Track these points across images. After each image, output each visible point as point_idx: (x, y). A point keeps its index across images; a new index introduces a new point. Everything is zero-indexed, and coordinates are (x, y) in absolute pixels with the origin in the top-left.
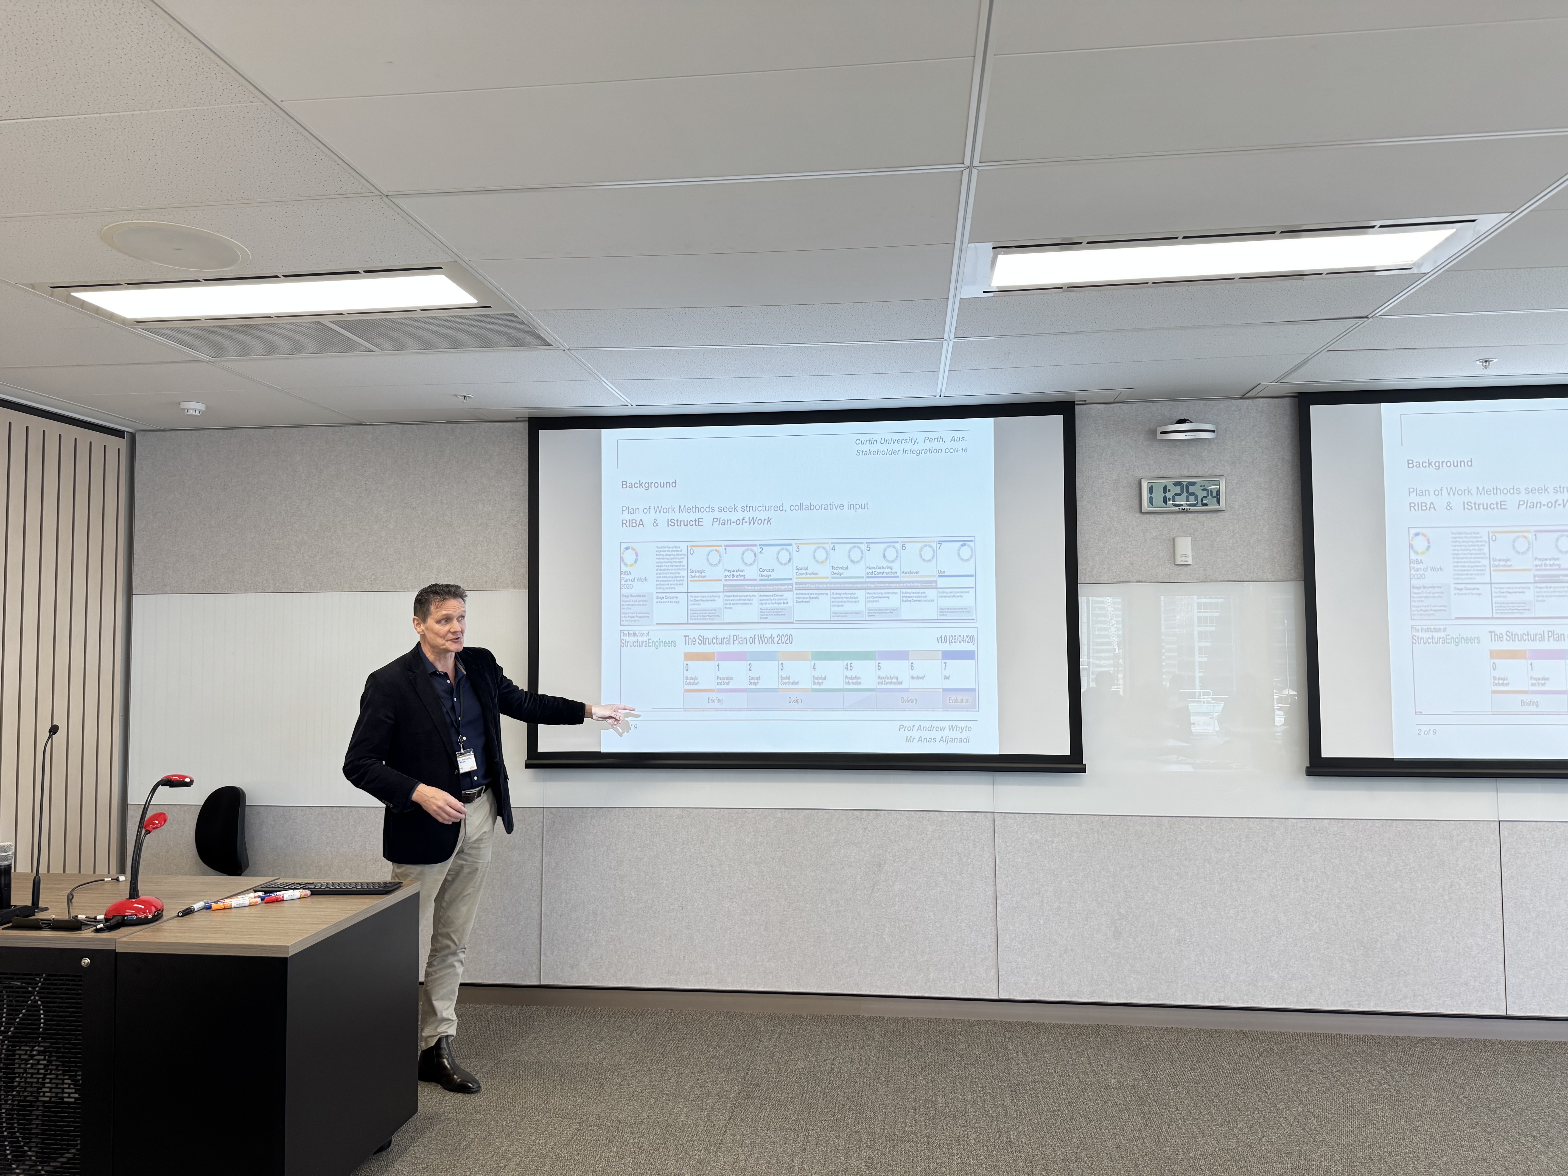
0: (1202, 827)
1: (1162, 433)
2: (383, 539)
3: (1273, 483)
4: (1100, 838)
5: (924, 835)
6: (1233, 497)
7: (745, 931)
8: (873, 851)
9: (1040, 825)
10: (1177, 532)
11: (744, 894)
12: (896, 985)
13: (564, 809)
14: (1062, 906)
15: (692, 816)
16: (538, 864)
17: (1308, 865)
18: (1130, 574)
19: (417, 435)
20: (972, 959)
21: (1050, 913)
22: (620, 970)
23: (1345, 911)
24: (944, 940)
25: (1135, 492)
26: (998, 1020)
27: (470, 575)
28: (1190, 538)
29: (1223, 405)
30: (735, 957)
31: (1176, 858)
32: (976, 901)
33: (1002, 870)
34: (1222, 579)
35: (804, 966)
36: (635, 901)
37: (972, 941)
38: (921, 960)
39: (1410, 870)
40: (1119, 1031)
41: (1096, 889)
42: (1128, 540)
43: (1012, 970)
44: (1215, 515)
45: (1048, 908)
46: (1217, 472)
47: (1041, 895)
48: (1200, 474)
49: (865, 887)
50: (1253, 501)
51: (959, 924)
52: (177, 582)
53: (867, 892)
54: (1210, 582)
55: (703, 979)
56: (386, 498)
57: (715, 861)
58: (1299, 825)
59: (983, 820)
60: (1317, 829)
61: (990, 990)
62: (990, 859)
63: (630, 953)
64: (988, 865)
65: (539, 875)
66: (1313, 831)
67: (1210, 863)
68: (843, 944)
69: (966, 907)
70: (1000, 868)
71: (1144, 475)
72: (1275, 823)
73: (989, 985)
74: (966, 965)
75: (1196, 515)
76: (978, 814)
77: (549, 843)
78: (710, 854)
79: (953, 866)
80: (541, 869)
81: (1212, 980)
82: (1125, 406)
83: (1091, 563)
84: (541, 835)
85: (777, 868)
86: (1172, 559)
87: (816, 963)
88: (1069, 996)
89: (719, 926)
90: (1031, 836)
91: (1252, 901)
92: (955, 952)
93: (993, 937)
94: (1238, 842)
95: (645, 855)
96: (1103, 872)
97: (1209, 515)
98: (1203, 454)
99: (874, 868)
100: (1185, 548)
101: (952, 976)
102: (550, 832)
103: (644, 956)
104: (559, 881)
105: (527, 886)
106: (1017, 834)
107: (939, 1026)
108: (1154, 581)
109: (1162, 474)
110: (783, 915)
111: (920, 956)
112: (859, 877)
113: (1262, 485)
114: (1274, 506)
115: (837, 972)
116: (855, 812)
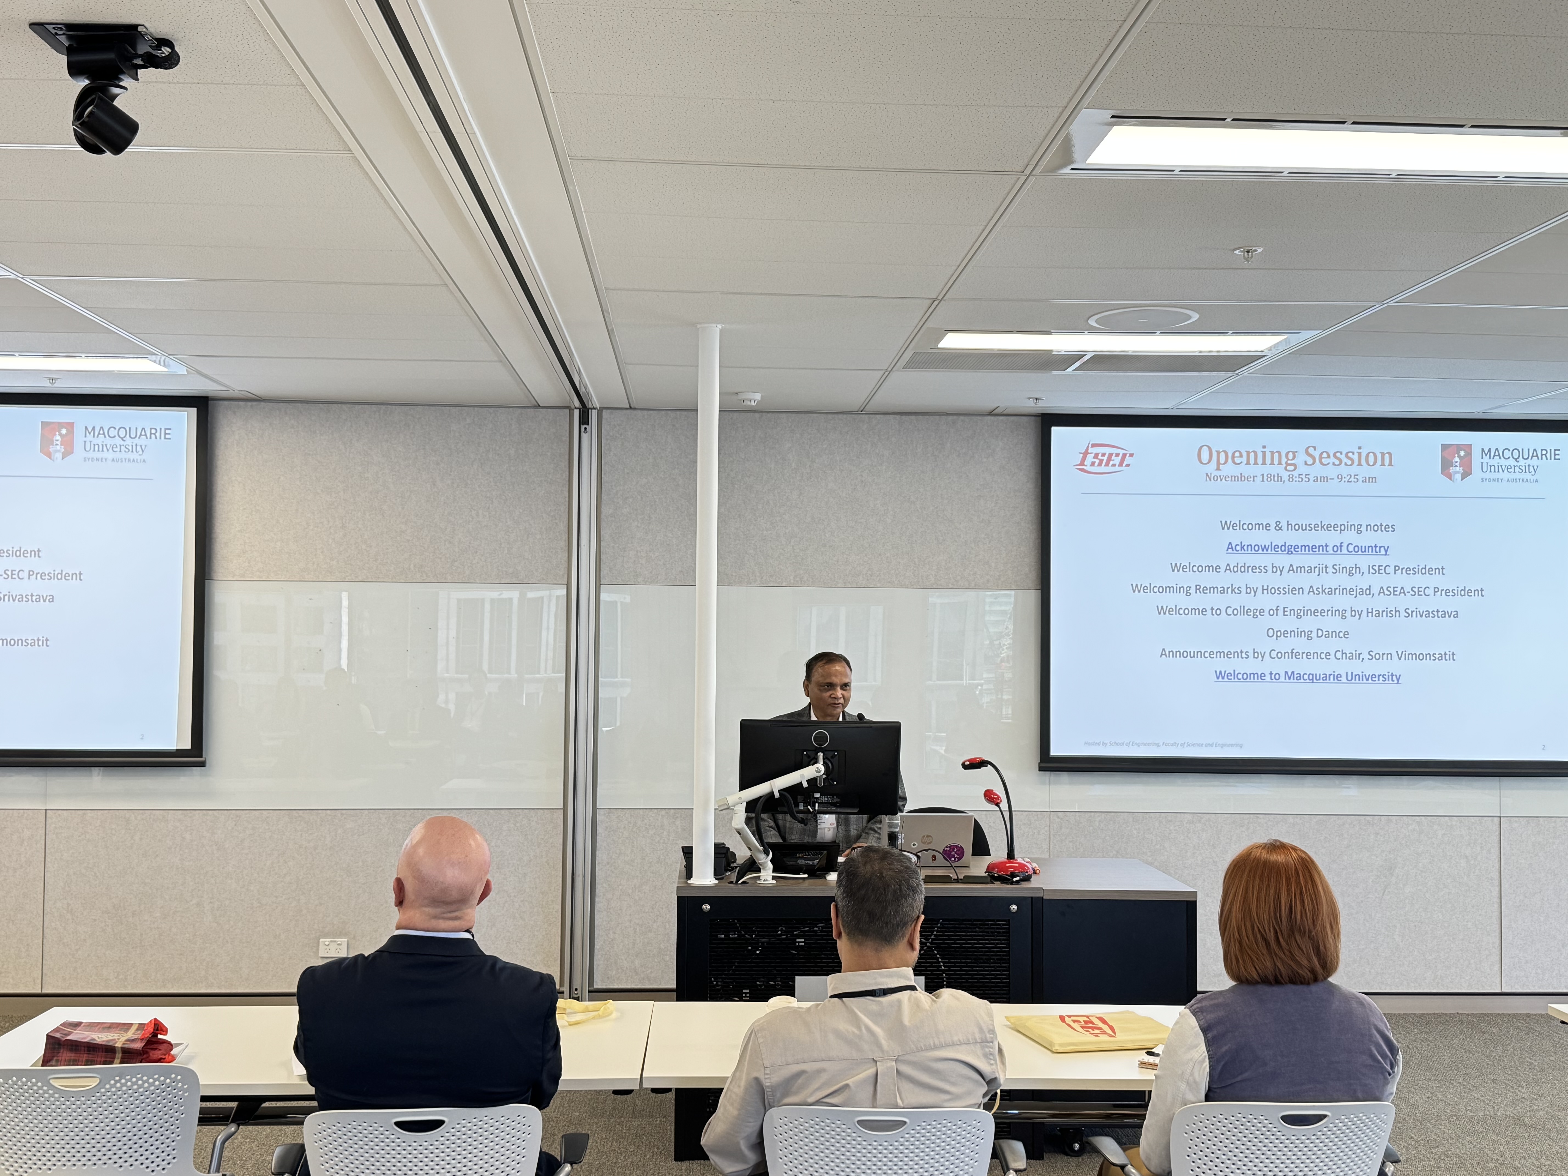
2: (879, 533)
5: (1434, 839)
8: (1384, 856)
9: (1543, 827)
12: (1405, 983)
13: (1072, 813)
19: (916, 427)
20: (1477, 955)
21: (1550, 910)
24: (1452, 939)
27: (971, 573)
32: (1481, 901)
33: (1507, 871)
37: (1478, 939)
38: (1430, 959)
43: (1514, 965)
45: (1548, 906)
47: (1542, 893)
49: (1376, 890)
51: (1465, 923)
52: (651, 572)
53: (1378, 894)
56: (882, 491)
59: (1490, 824)
61: (1494, 984)
62: (1496, 861)
64: (1494, 867)
69: (1473, 907)
70: (1505, 869)
73: (1492, 979)
74: (1472, 962)
76: (1485, 818)
77: (1057, 847)
79: (1461, 869)
84: (1048, 840)
90: (1534, 839)
92: (1463, 951)
93: (1500, 935)
99: (1386, 871)
101: (1458, 971)
102: (1057, 837)
106: (1523, 837)
111: (1428, 954)
112: (1370, 880)
116: (1368, 818)
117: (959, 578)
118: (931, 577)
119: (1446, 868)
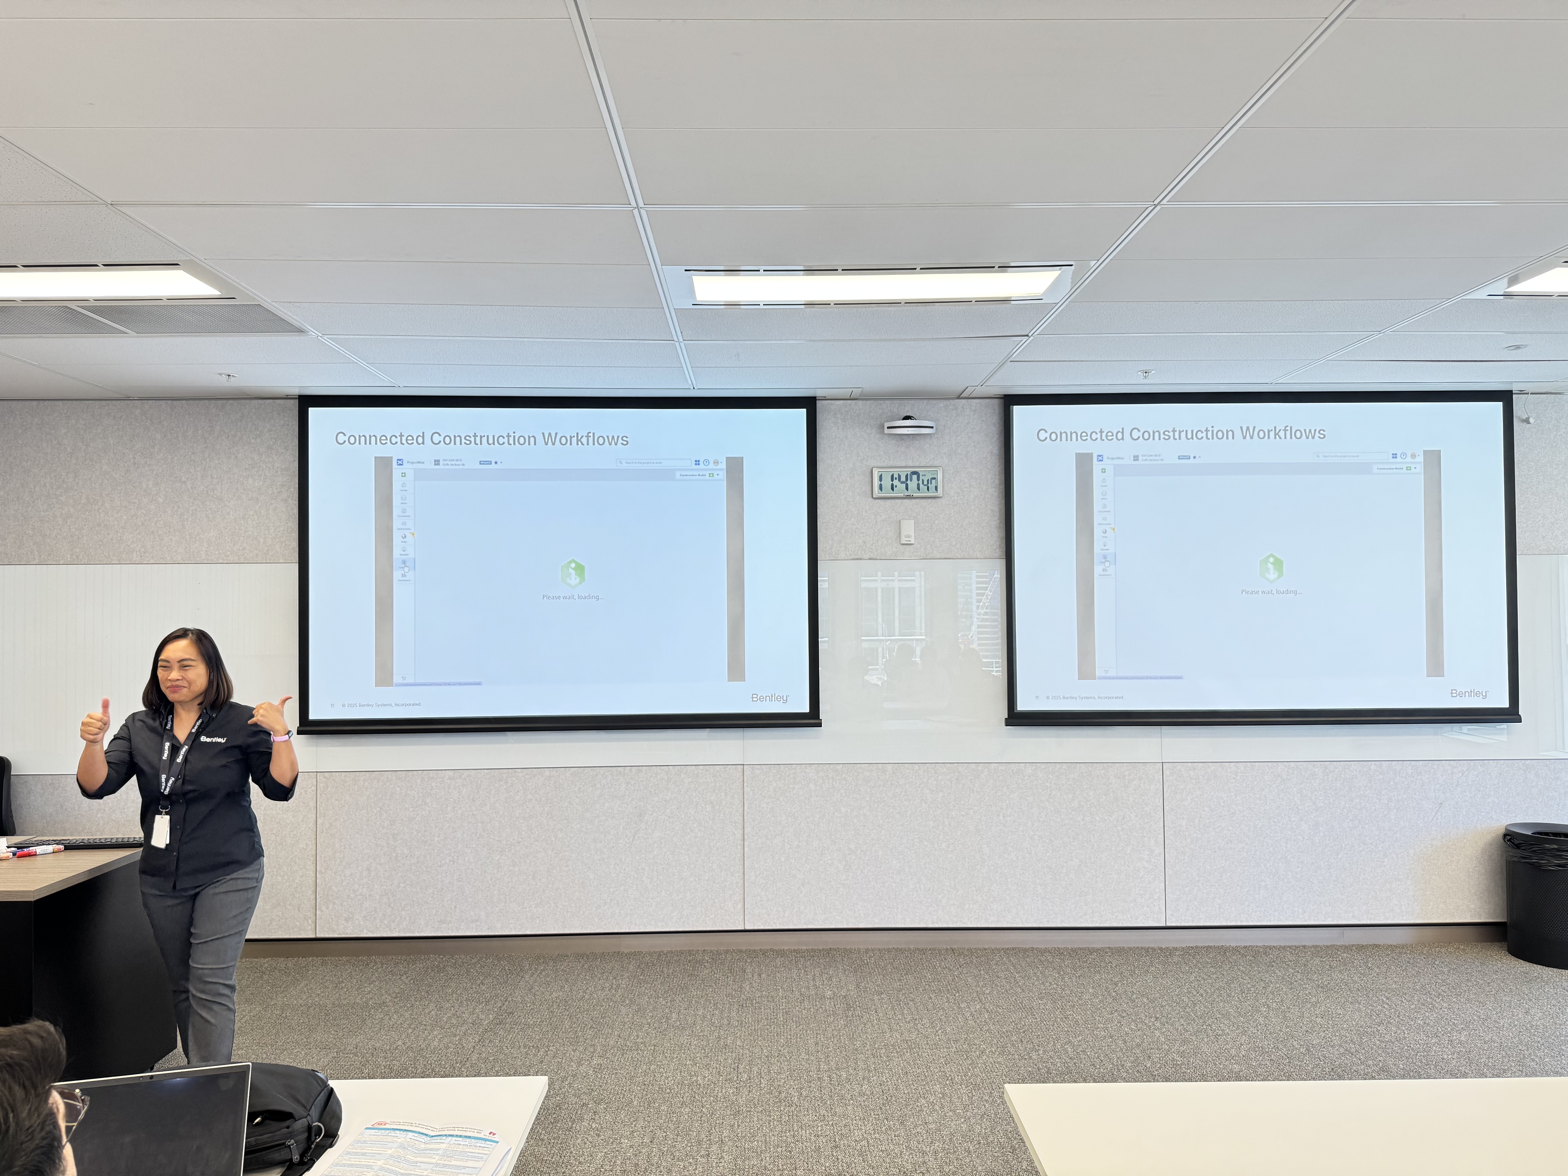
0: (920, 772)
1: (888, 428)
2: (152, 512)
3: (983, 473)
4: (834, 783)
5: (681, 787)
6: (950, 485)
7: (514, 881)
8: (634, 803)
9: (783, 774)
10: (903, 515)
11: (512, 847)
12: (653, 923)
13: (337, 773)
14: (800, 844)
15: (463, 777)
16: (312, 825)
17: (1007, 802)
18: (863, 552)
19: (186, 411)
20: (721, 895)
21: (790, 851)
22: (394, 922)
23: (1037, 841)
24: (697, 879)
25: (868, 479)
26: (744, 948)
27: (241, 548)
28: (913, 521)
29: (942, 404)
30: (504, 904)
31: (897, 799)
32: (726, 843)
33: (749, 815)
34: (939, 557)
35: (569, 910)
36: (408, 858)
37: (722, 879)
38: (676, 898)
39: (1090, 805)
40: (847, 952)
41: (830, 828)
42: (862, 521)
43: (756, 903)
44: (934, 501)
45: (789, 847)
46: (936, 463)
47: (783, 835)
48: (922, 464)
49: (627, 836)
50: (966, 489)
51: (710, 865)
53: (629, 840)
54: (930, 559)
55: (474, 926)
56: (155, 472)
57: (485, 818)
58: (1000, 768)
59: (734, 771)
60: (1015, 772)
61: (737, 922)
62: (740, 806)
63: (403, 905)
64: (737, 811)
65: (313, 837)
66: (1012, 774)
67: (926, 803)
68: (605, 888)
69: (718, 849)
70: (748, 813)
71: (876, 465)
72: (980, 767)
73: (736, 917)
74: (717, 901)
75: (918, 500)
76: (729, 766)
77: (323, 805)
78: (481, 812)
79: (707, 814)
80: (315, 830)
81: (927, 905)
82: (860, 402)
83: (830, 542)
84: (315, 799)
85: (545, 822)
86: (899, 539)
87: (580, 906)
88: (805, 924)
89: (489, 877)
90: (775, 784)
91: (961, 834)
92: (706, 890)
93: (741, 874)
94: (949, 784)
95: (417, 815)
96: (836, 814)
97: (930, 500)
98: (925, 447)
99: (636, 818)
100: (909, 529)
101: (703, 911)
102: (323, 795)
103: (416, 907)
104: (333, 840)
105: (302, 846)
106: (763, 782)
107: (690, 956)
108: (883, 558)
109: (891, 464)
110: (550, 865)
111: (675, 895)
112: (622, 827)
113: (974, 475)
114: (983, 494)
115: (600, 913)
116: (619, 769)
117: (228, 553)
118: (202, 553)
119: (693, 813)
